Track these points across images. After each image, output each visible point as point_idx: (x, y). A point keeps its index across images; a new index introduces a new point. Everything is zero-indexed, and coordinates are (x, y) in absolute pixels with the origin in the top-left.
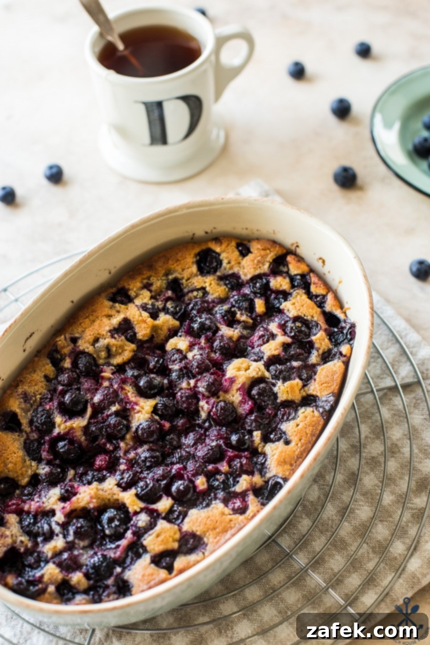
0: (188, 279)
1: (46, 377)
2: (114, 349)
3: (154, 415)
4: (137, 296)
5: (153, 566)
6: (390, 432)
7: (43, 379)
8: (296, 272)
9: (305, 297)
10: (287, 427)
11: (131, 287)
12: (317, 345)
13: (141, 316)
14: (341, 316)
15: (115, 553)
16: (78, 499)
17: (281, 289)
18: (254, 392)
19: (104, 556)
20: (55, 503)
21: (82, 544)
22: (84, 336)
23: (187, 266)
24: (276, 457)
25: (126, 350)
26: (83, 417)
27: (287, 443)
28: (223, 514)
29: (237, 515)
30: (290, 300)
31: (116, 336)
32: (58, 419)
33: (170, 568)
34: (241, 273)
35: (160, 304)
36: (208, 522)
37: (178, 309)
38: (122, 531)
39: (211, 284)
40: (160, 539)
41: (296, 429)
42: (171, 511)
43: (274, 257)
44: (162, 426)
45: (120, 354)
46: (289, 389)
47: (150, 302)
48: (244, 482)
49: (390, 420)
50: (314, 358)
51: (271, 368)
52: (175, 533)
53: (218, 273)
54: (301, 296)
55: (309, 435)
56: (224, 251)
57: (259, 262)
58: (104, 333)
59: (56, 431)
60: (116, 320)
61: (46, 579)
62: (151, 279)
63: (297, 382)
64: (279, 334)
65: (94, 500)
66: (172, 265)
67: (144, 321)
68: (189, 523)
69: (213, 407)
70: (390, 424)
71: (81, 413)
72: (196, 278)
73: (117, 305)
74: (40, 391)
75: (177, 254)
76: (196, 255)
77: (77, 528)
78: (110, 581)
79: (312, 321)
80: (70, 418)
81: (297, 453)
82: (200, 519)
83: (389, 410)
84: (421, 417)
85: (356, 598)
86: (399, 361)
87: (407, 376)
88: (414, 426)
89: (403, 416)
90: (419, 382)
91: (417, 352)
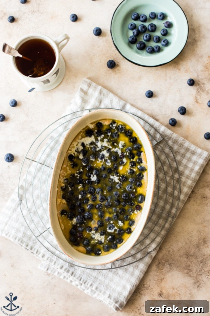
6: (161, 158)
49: (160, 154)
70: (160, 155)
83: (158, 151)
84: (168, 149)
85: (171, 212)
86: (156, 133)
87: (159, 138)
88: (167, 153)
89: (163, 151)
90: (164, 139)
91: (160, 129)
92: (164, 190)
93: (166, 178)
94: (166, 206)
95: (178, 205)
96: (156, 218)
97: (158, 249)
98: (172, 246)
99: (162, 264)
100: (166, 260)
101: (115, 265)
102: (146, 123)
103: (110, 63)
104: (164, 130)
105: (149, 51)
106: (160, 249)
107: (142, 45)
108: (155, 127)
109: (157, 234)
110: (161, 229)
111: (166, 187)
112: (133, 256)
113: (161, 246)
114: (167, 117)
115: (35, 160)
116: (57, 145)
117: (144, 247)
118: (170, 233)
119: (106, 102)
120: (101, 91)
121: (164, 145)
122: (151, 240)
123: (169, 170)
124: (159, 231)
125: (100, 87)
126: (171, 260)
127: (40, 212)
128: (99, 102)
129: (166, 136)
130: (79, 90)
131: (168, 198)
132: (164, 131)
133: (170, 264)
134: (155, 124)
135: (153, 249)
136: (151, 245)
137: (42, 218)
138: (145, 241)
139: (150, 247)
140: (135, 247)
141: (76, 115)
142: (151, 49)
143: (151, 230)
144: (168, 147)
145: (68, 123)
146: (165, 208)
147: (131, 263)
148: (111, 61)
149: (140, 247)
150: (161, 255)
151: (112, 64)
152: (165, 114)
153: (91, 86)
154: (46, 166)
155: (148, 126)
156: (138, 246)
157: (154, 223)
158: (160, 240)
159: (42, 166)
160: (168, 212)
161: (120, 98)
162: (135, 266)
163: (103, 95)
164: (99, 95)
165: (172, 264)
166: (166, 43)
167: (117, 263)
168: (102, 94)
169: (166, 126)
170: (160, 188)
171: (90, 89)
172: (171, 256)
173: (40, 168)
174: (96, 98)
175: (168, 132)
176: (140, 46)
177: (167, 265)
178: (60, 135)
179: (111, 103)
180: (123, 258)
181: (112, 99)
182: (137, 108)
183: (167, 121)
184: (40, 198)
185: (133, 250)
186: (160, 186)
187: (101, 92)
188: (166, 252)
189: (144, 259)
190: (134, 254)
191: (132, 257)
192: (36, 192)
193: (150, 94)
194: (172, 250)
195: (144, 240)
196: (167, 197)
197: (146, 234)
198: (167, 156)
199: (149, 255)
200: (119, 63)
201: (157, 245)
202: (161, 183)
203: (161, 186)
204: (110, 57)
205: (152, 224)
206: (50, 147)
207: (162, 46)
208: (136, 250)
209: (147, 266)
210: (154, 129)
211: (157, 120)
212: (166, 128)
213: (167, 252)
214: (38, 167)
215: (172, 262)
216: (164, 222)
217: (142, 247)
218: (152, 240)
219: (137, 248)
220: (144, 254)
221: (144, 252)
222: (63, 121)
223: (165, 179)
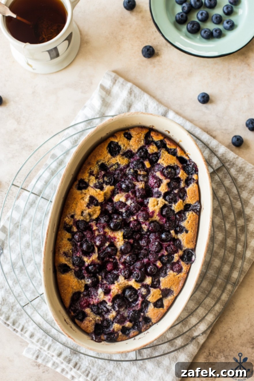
0: (108, 161)
1: (69, 239)
2: (92, 213)
3: (125, 240)
4: (89, 180)
5: (155, 308)
6: (218, 194)
7: (68, 242)
8: (157, 140)
9: (166, 153)
10: (184, 224)
11: (85, 178)
12: (182, 179)
13: (97, 192)
14: (187, 158)
15: (137, 308)
16: (113, 292)
17: (154, 152)
18: (164, 213)
19: (133, 311)
20: (104, 297)
21: (122, 309)
22: (76, 213)
23: (105, 156)
24: (185, 240)
25: (97, 211)
26: (95, 253)
27: (187, 232)
28: (174, 276)
29: (180, 274)
30: (161, 158)
31: (90, 207)
32: (85, 259)
33: (162, 306)
34: (132, 149)
35: (101, 180)
36: (171, 282)
37: (110, 180)
38: (136, 298)
39: (120, 160)
40: (154, 297)
41: (189, 224)
42: (153, 282)
43: (145, 136)
44: (130, 243)
45: (95, 213)
46: (178, 207)
47: (97, 182)
48: (176, 257)
49: (216, 188)
50: (182, 185)
51: (166, 198)
52: (159, 292)
53: (121, 153)
54: (165, 154)
55: (195, 225)
56: (119, 141)
57: (138, 141)
58: (85, 208)
59: (86, 264)
60: (87, 200)
61: (115, 330)
62: (91, 169)
63: (180, 201)
64: (164, 179)
65: (120, 291)
66: (98, 158)
67: (99, 194)
68: (162, 285)
69: (149, 226)
70: (217, 190)
71: (93, 251)
72: (111, 159)
73: (83, 191)
74: (70, 248)
75: (99, 152)
76: (107, 148)
77: (118, 304)
78: (141, 319)
79: (175, 166)
80: (90, 257)
81: (193, 235)
82: (166, 282)
84: (229, 182)
85: (230, 276)
86: (211, 157)
87: (217, 164)
88: (227, 187)
89: (221, 184)
90: (223, 166)
91: (218, 150)
92: (220, 243)
93: (225, 225)
94: (223, 267)
95: (242, 267)
96: (207, 285)
97: (208, 332)
98: (230, 329)
99: (214, 355)
100: (221, 350)
101: (141, 355)
102: (198, 140)
103: (146, 50)
104: (224, 152)
105: (205, 35)
106: (212, 332)
107: (195, 26)
108: (211, 147)
109: (209, 309)
110: (214, 303)
111: (224, 238)
112: (171, 341)
113: (213, 329)
114: (229, 134)
115: (26, 189)
116: (61, 167)
117: (188, 329)
118: (228, 307)
119: (138, 106)
120: (132, 90)
121: (224, 175)
122: (199, 318)
123: (230, 212)
124: (212, 306)
125: (129, 85)
126: (228, 350)
127: (30, 268)
128: (127, 107)
129: (227, 161)
130: (98, 87)
131: (227, 255)
132: (225, 153)
133: (227, 356)
134: (211, 142)
135: (201, 332)
136: (198, 326)
137: (33, 277)
138: (190, 320)
139: (196, 329)
140: (174, 329)
141: (91, 123)
142: (208, 32)
143: (199, 304)
144: (229, 178)
145: (80, 136)
146: (222, 270)
147: (167, 352)
148: (148, 47)
149: (181, 329)
150: (212, 342)
151: (149, 51)
152: (226, 130)
153: (117, 82)
154: (42, 197)
155: (201, 145)
156: (178, 327)
157: (205, 292)
158: (213, 319)
159: (37, 199)
160: (226, 276)
161: (160, 102)
162: (173, 358)
163: (135, 96)
164: (128, 95)
165: (229, 357)
166: (231, 24)
167: (144, 352)
168: (133, 95)
169: (228, 147)
170: (216, 240)
171: (114, 87)
172: (228, 345)
173: (34, 202)
174: (124, 101)
175: (231, 155)
176: (193, 26)
177: (222, 357)
178: (67, 153)
179: (146, 109)
180: (154, 345)
181: (147, 103)
182: (185, 118)
183: (229, 140)
184: (31, 247)
185: (170, 332)
186: (216, 237)
187: (131, 91)
188: (221, 338)
189: (187, 347)
190: (171, 338)
191: (168, 343)
192: (26, 238)
193: (205, 98)
194: (231, 334)
195: (189, 318)
196: (226, 253)
197: (191, 309)
198: (228, 191)
199: (194, 341)
200: (159, 50)
201: (208, 327)
202: (218, 233)
203: (217, 236)
204: (147, 42)
205: (201, 295)
206: (50, 171)
207: (224, 29)
208: (176, 333)
209: (191, 358)
210: (210, 149)
211: (214, 137)
212: (228, 150)
213: (223, 338)
214: (30, 200)
215: (229, 353)
216: (220, 292)
217: (185, 328)
218: (200, 319)
219: (176, 330)
220: (187, 339)
221: (187, 336)
222: (71, 131)
223: (223, 226)
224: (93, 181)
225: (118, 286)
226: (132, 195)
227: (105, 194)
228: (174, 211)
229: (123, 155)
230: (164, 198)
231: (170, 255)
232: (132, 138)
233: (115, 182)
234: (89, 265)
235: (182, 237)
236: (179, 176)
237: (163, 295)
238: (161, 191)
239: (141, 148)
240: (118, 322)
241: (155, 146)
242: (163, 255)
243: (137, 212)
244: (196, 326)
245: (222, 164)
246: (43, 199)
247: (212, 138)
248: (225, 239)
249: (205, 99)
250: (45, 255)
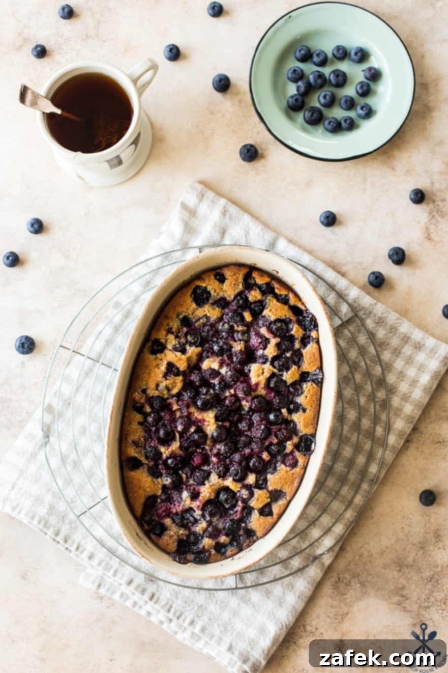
0: (193, 313)
1: (140, 423)
2: (170, 386)
3: (218, 423)
4: (166, 341)
5: (262, 517)
6: (349, 355)
7: (139, 426)
8: (262, 283)
9: (275, 301)
10: (300, 400)
11: (160, 337)
12: (296, 336)
13: (176, 356)
14: (303, 308)
15: (236, 516)
16: (203, 497)
17: (257, 300)
18: (272, 385)
19: (231, 520)
20: (191, 504)
21: (215, 519)
22: (149, 386)
23: (189, 306)
24: (302, 423)
25: (177, 383)
26: (175, 441)
27: (304, 410)
28: (287, 472)
29: (295, 469)
30: (267, 308)
31: (168, 378)
32: (162, 449)
33: (270, 513)
34: (226, 296)
35: (183, 340)
36: (282, 481)
37: (196, 339)
38: (234, 502)
39: (209, 311)
40: (259, 501)
41: (307, 401)
42: (257, 481)
43: (243, 277)
44: (225, 427)
45: (175, 386)
46: (292, 376)
47: (177, 342)
48: (289, 446)
49: (347, 347)
50: (297, 345)
51: (275, 364)
52: (266, 494)
53: (211, 301)
54: (273, 302)
55: (315, 402)
56: (208, 285)
57: (235, 285)
58: (160, 379)
59: (164, 456)
60: (163, 368)
61: (206, 547)
62: (170, 324)
63: (294, 368)
64: (272, 338)
65: (213, 494)
66: (179, 310)
67: (180, 359)
68: (271, 485)
69: (252, 403)
70: (348, 349)
71: (173, 439)
72: (197, 311)
73: (158, 355)
74: (141, 435)
75: (179, 301)
76: (191, 295)
77: (209, 512)
78: (241, 532)
79: (286, 318)
80: (169, 446)
81: (313, 416)
82: (276, 480)
83: (344, 340)
84: (365, 338)
85: (367, 471)
86: (339, 303)
87: (347, 312)
88: (362, 346)
89: (353, 340)
90: (356, 315)
91: (348, 294)
92: (352, 424)
93: (358, 399)
94: (357, 458)
95: (383, 457)
96: (335, 483)
97: (337, 549)
98: (368, 544)
99: (345, 581)
100: (354, 574)
101: (244, 581)
102: (320, 280)
103: (246, 151)
104: (357, 296)
105: (329, 127)
106: (342, 549)
107: (315, 115)
108: (339, 289)
109: (337, 517)
110: (344, 508)
111: (357, 417)
112: (284, 562)
113: (343, 544)
114: (364, 269)
115: (79, 352)
116: (128, 321)
117: (308, 544)
118: (363, 514)
119: (236, 233)
120: (226, 209)
121: (357, 328)
122: (323, 530)
123: (366, 381)
124: (341, 512)
125: (222, 202)
126: (365, 574)
127: (87, 462)
128: (220, 233)
129: (361, 308)
130: (179, 206)
131: (362, 441)
132: (358, 298)
133: (363, 582)
134: (338, 282)
135: (327, 549)
136: (323, 540)
137: (92, 476)
138: (310, 533)
139: (320, 544)
140: (289, 544)
141: (170, 257)
142: (334, 123)
143: (324, 510)
144: (364, 332)
145: (154, 276)
146: (354, 462)
147: (278, 577)
148: (248, 147)
149: (299, 545)
150: (342, 563)
151: (250, 152)
152: (360, 263)
153: (205, 198)
154: (102, 364)
155: (324, 286)
156: (293, 542)
157: (331, 493)
158: (343, 531)
159: (94, 365)
160: (360, 470)
161: (266, 225)
162: (288, 585)
163: (230, 218)
164: (220, 217)
165: (366, 583)
166: (367, 111)
167: (248, 578)
168: (228, 216)
169: (363, 288)
170: (346, 420)
171: (201, 205)
172: (364, 567)
173: (91, 370)
174: (215, 225)
175: (367, 301)
176: (312, 115)
177: (356, 584)
178: (136, 300)
179: (246, 236)
180: (261, 567)
181: (248, 227)
182: (301, 247)
183: (364, 278)
184: (88, 433)
185: (283, 550)
186: (346, 416)
187: (225, 211)
188: (354, 556)
189: (307, 569)
190: (285, 558)
191: (281, 564)
192: (81, 420)
194: (368, 552)
195: (309, 529)
196: (360, 439)
197: (313, 517)
198: (363, 351)
199: (317, 561)
200: (265, 150)
201: (335, 542)
202: (348, 410)
203: (348, 414)
204: (247, 139)
205: (326, 497)
206: (113, 326)
207: (357, 118)
208: (291, 551)
209: (312, 585)
210: (337, 293)
211: (343, 275)
212: (363, 293)
213: (357, 558)
214: (86, 368)
215: (367, 578)
216: (352, 493)
217: (304, 543)
218: (325, 530)
219: (292, 547)
220: (307, 559)
221: (307, 554)
222: (141, 270)
223: (355, 400)
224: (172, 341)
225: (210, 488)
226: (228, 360)
227: (189, 359)
228: (285, 382)
229: (213, 304)
230: (272, 364)
231: (281, 444)
232: (226, 281)
233: (202, 342)
234: (168, 458)
235: (297, 418)
236: (293, 332)
237: (271, 499)
238: (268, 355)
239: (240, 294)
240: (211, 536)
241: (258, 291)
242: (271, 444)
243: (235, 383)
244: (320, 541)
245: (354, 312)
246: (103, 366)
247: (340, 276)
248: (359, 419)
249: (330, 220)
250: (108, 445)
